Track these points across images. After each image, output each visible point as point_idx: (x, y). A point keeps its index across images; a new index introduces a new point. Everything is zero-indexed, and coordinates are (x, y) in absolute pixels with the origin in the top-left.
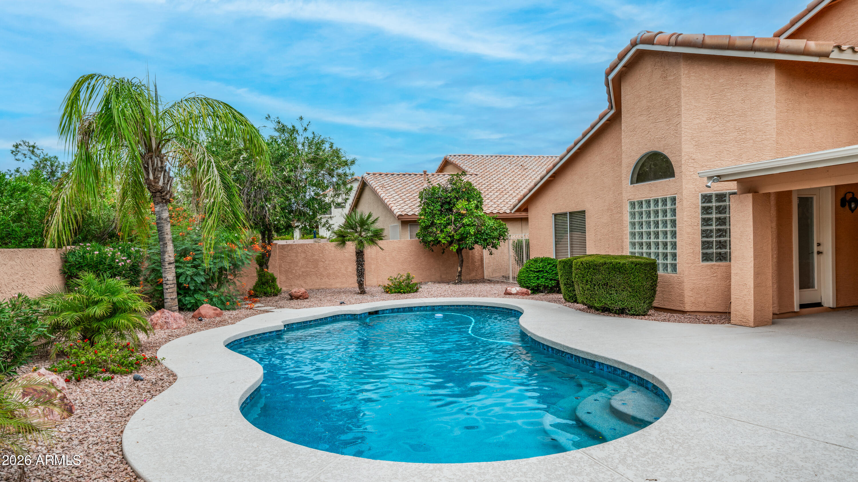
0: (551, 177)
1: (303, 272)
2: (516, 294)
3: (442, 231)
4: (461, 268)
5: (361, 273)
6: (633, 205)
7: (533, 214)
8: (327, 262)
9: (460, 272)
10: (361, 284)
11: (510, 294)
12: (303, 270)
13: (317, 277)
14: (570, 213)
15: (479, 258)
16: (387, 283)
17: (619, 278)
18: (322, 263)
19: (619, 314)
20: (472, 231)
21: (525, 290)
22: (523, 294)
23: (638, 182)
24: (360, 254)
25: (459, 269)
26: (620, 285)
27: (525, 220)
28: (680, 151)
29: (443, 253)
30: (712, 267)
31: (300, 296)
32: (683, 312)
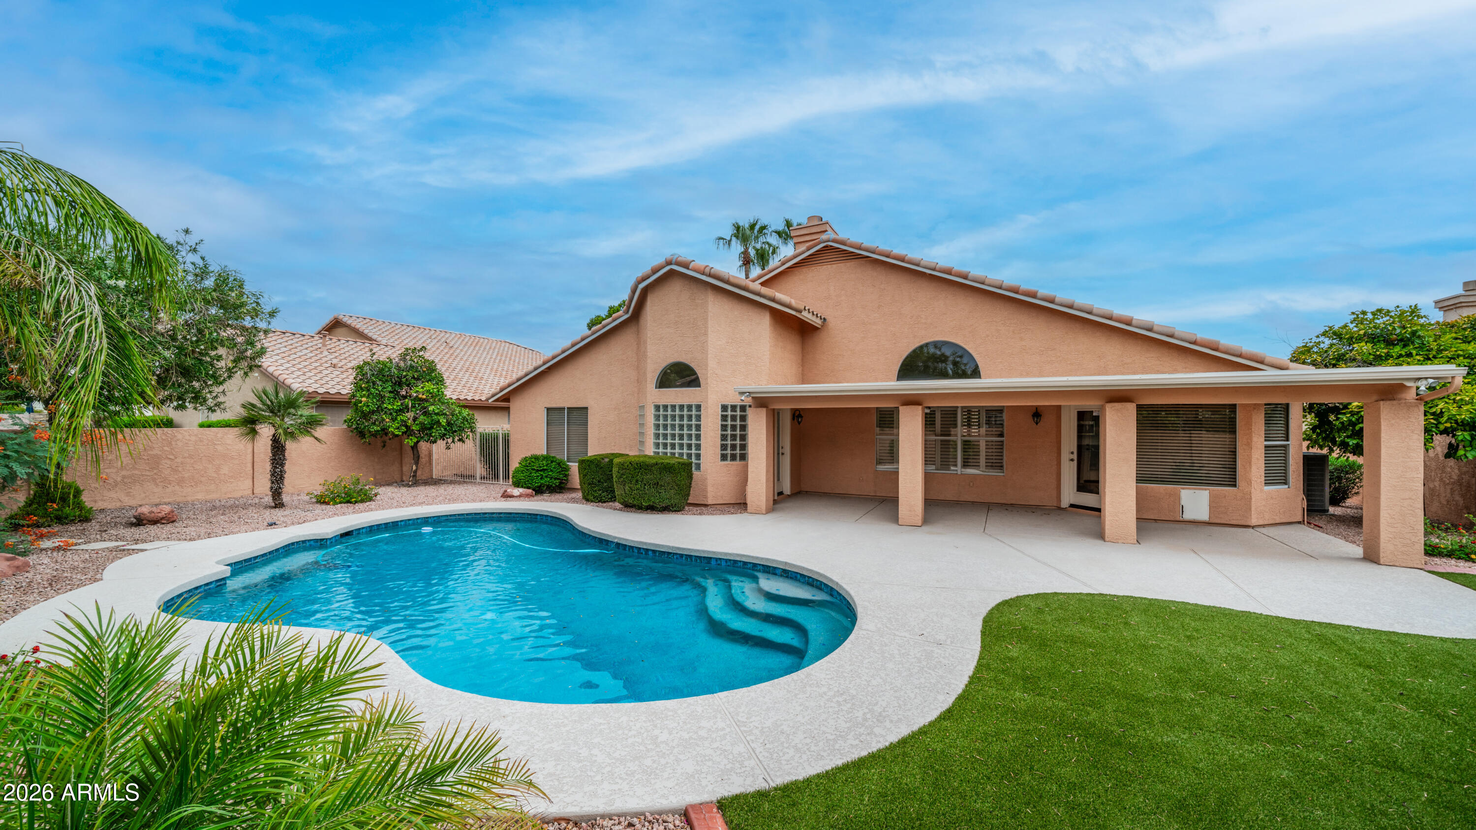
0: (546, 369)
1: (124, 477)
2: (520, 496)
3: (394, 420)
4: (417, 467)
5: (277, 477)
6: (657, 408)
7: (516, 405)
8: (179, 460)
9: (415, 472)
10: (277, 494)
11: (512, 496)
12: (124, 473)
13: (157, 485)
14: (568, 408)
15: (427, 453)
16: (318, 490)
18: (169, 462)
20: (443, 421)
21: (530, 491)
22: (528, 496)
23: (660, 387)
24: (278, 449)
25: (414, 468)
27: (507, 409)
28: (707, 365)
29: (384, 446)
30: (727, 465)
32: (706, 505)
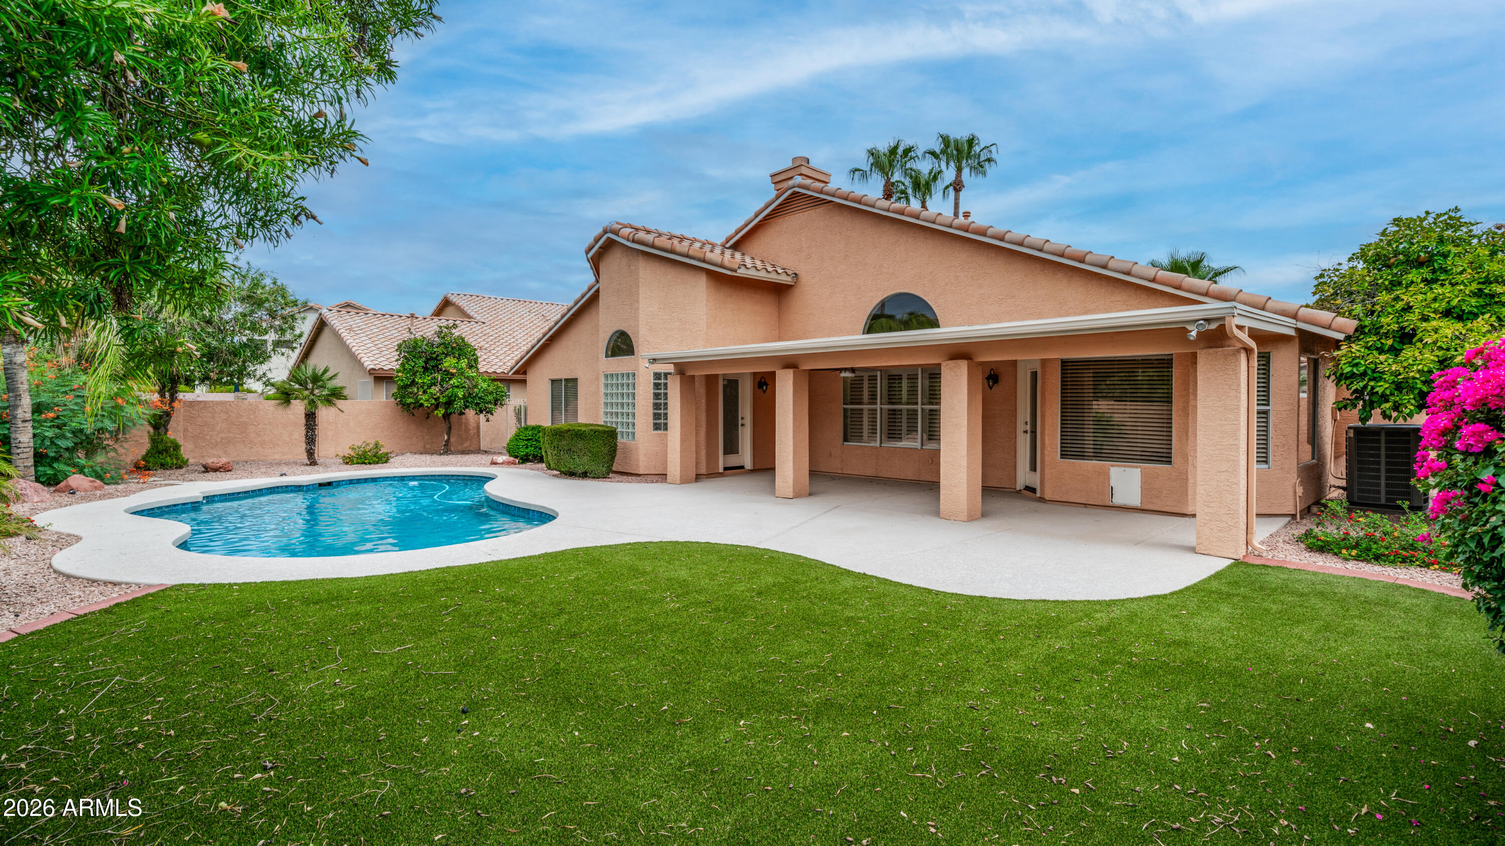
0: (547, 340)
1: (222, 438)
2: (502, 463)
3: (425, 392)
4: (449, 437)
5: (311, 440)
6: (606, 376)
7: (530, 377)
8: (260, 426)
9: (448, 441)
10: (310, 453)
11: (496, 464)
12: (222, 435)
13: (245, 446)
14: (566, 380)
15: (475, 425)
16: (348, 452)
17: (581, 444)
18: (253, 427)
19: (583, 478)
20: (460, 394)
21: (512, 459)
22: (509, 463)
23: (612, 356)
24: (310, 418)
25: (446, 437)
26: (581, 450)
28: (638, 333)
29: (428, 418)
30: (660, 435)
31: (220, 468)
32: (639, 475)
